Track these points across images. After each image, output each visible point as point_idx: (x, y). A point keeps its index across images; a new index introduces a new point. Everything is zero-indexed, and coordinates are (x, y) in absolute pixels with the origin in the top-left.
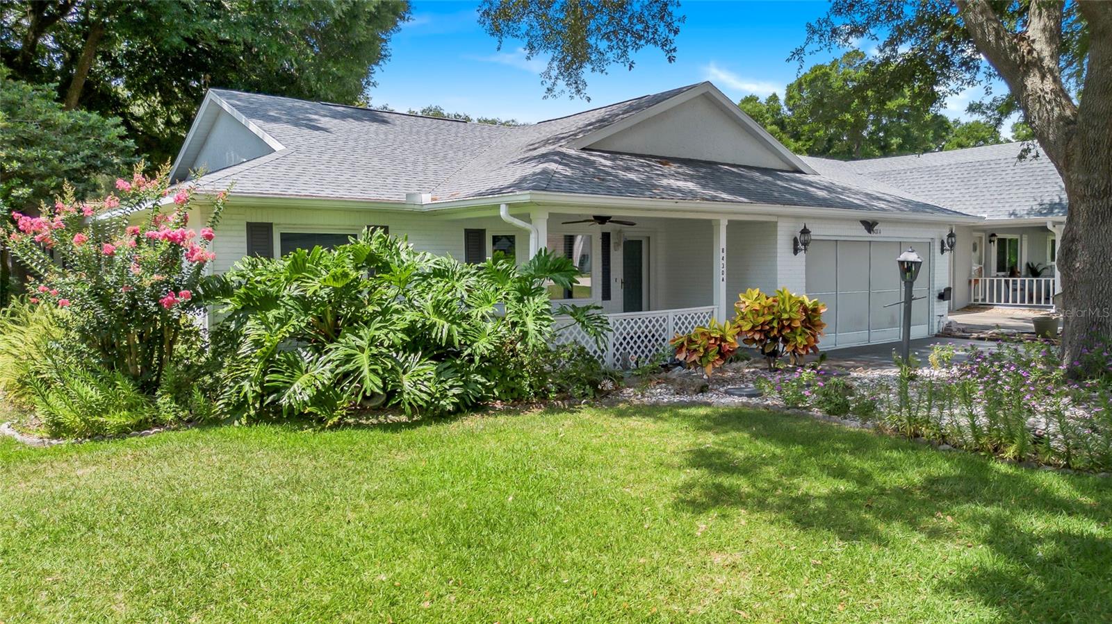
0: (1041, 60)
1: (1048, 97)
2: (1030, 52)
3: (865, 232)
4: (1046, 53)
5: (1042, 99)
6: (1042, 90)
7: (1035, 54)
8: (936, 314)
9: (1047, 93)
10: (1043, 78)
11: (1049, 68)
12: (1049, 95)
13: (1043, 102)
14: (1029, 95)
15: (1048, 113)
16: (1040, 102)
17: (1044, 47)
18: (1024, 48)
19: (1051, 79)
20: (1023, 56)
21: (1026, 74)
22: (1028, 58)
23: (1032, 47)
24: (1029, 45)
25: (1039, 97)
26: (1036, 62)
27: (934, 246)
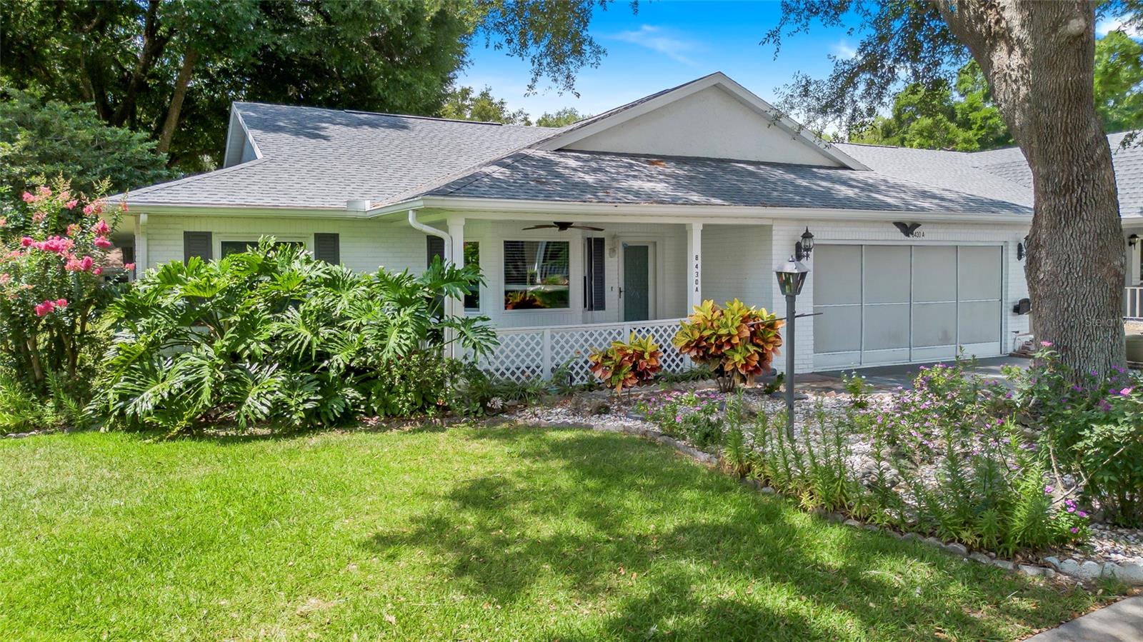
0: (1010, 30)
1: (1014, 74)
2: (998, 22)
3: (902, 236)
4: (1016, 23)
5: (1007, 78)
6: (1009, 67)
7: (1003, 24)
8: (1010, 329)
9: (1013, 70)
10: (1011, 51)
11: (1018, 39)
12: (1016, 73)
13: (1009, 81)
14: (995, 73)
15: (1013, 94)
16: (1006, 81)
17: (1014, 14)
18: (992, 16)
19: (1020, 52)
20: (990, 27)
21: (993, 47)
22: (995, 28)
23: (1001, 16)
24: (998, 13)
25: (1005, 75)
26: (1003, 34)
27: (1007, 250)
